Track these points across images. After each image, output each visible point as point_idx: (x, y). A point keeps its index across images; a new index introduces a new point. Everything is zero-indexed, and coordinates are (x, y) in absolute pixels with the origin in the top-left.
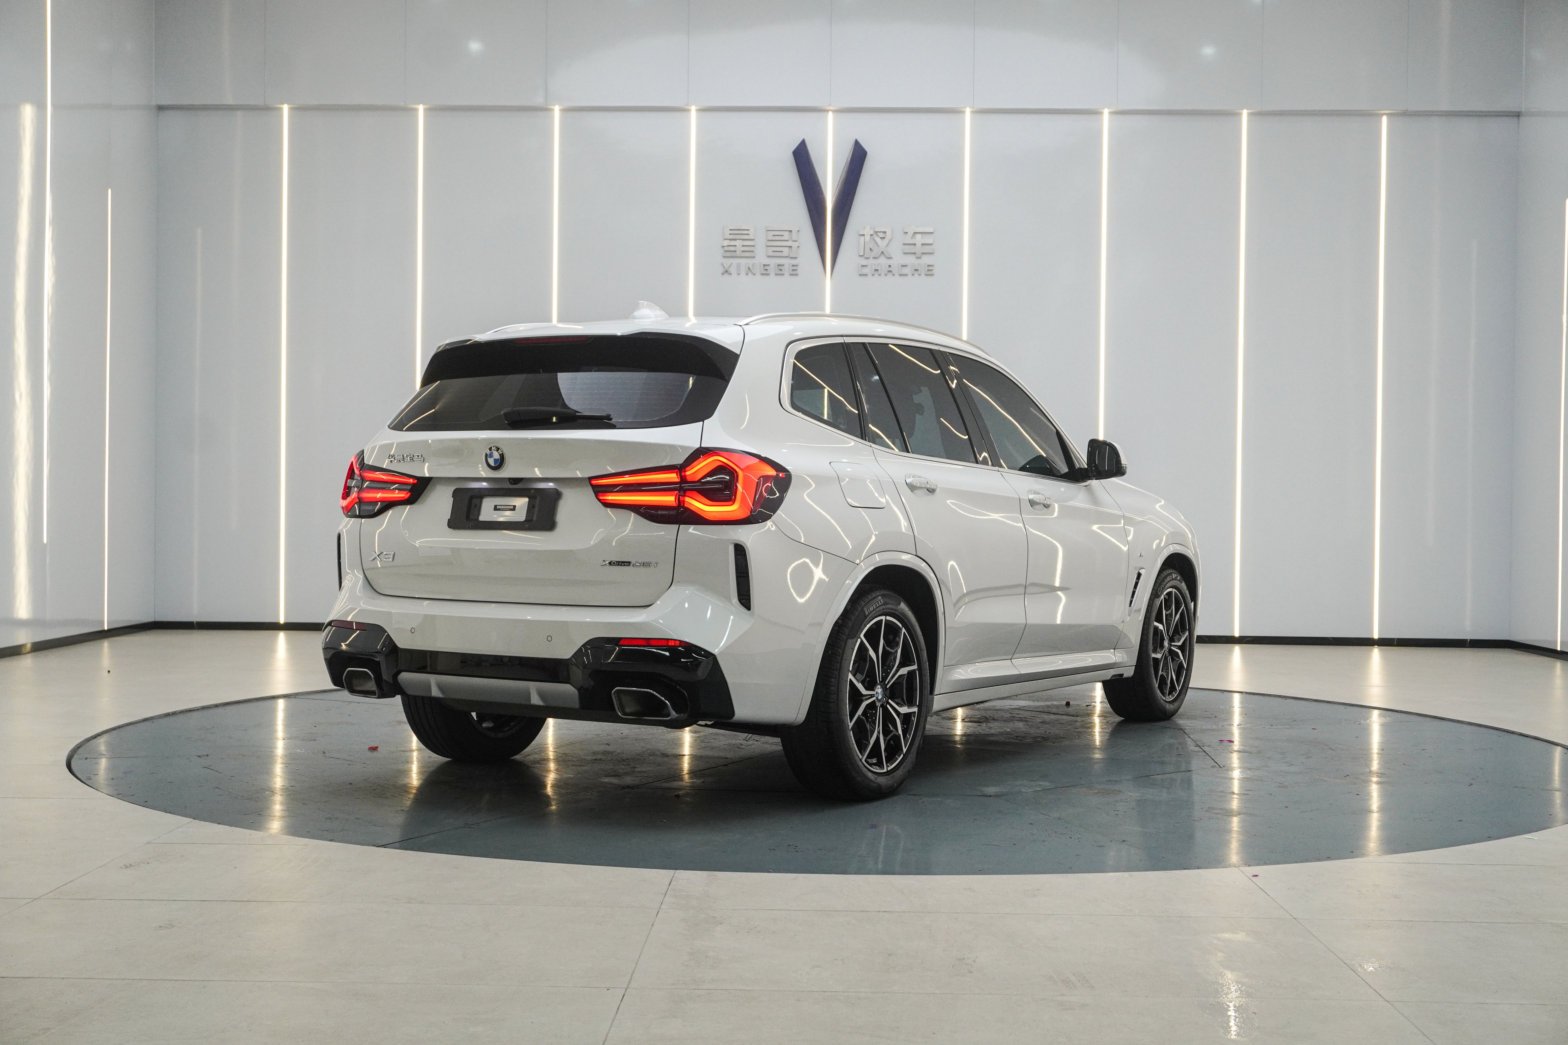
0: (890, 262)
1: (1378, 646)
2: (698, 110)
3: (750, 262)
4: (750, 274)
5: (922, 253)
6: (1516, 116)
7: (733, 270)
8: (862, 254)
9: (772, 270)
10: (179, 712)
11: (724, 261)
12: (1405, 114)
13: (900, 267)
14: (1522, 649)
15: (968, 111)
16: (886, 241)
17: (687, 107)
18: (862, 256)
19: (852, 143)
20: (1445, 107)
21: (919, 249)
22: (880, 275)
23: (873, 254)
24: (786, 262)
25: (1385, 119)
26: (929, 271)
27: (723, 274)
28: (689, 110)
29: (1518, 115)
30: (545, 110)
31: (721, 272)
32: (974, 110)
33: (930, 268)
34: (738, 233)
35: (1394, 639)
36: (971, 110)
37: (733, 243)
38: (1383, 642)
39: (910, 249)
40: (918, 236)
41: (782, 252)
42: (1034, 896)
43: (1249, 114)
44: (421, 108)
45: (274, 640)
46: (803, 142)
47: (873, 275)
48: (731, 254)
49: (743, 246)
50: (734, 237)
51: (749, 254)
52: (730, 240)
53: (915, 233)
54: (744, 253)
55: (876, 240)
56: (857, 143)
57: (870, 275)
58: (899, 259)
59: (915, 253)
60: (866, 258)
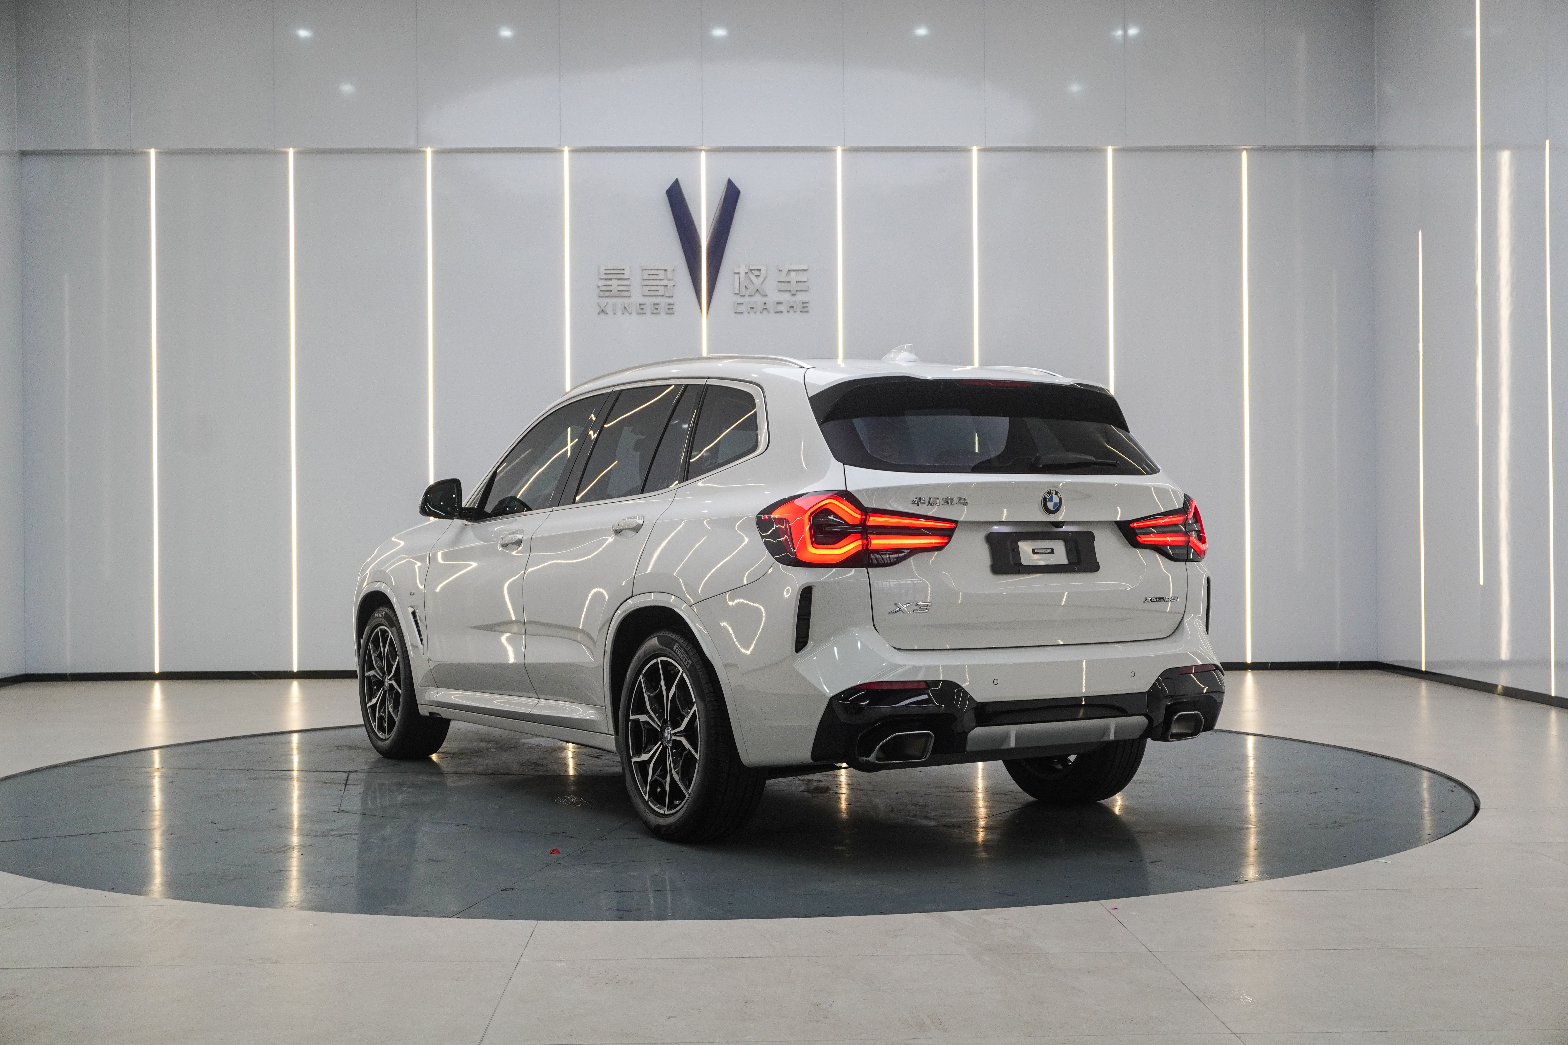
0: (765, 300)
1: (1251, 670)
2: (571, 151)
3: (626, 301)
4: (626, 314)
5: (797, 291)
6: (1369, 150)
7: (609, 309)
8: (737, 292)
9: (648, 309)
10: (43, 769)
11: (601, 301)
12: (1264, 149)
13: (776, 305)
14: (1391, 670)
15: (839, 149)
16: (761, 279)
17: (560, 148)
18: (738, 294)
19: (725, 182)
20: (1303, 143)
21: (793, 286)
22: (755, 312)
23: (749, 292)
24: (663, 301)
25: (1244, 154)
26: (805, 308)
27: (599, 313)
28: (562, 151)
29: (1371, 149)
30: (417, 152)
31: (598, 312)
32: (845, 148)
33: (805, 305)
34: (616, 273)
35: (1268, 663)
36: (843, 148)
37: (610, 283)
38: (1256, 667)
39: (785, 286)
40: (793, 274)
41: (658, 291)
42: (896, 936)
43: (1114, 151)
44: (291, 151)
45: (150, 690)
46: (677, 181)
47: (749, 312)
48: (607, 294)
49: (618, 285)
50: (610, 277)
51: (625, 294)
52: (606, 279)
53: (789, 270)
54: (619, 292)
55: (751, 278)
56: (730, 182)
57: (746, 313)
58: (774, 296)
59: (790, 291)
60: (741, 296)
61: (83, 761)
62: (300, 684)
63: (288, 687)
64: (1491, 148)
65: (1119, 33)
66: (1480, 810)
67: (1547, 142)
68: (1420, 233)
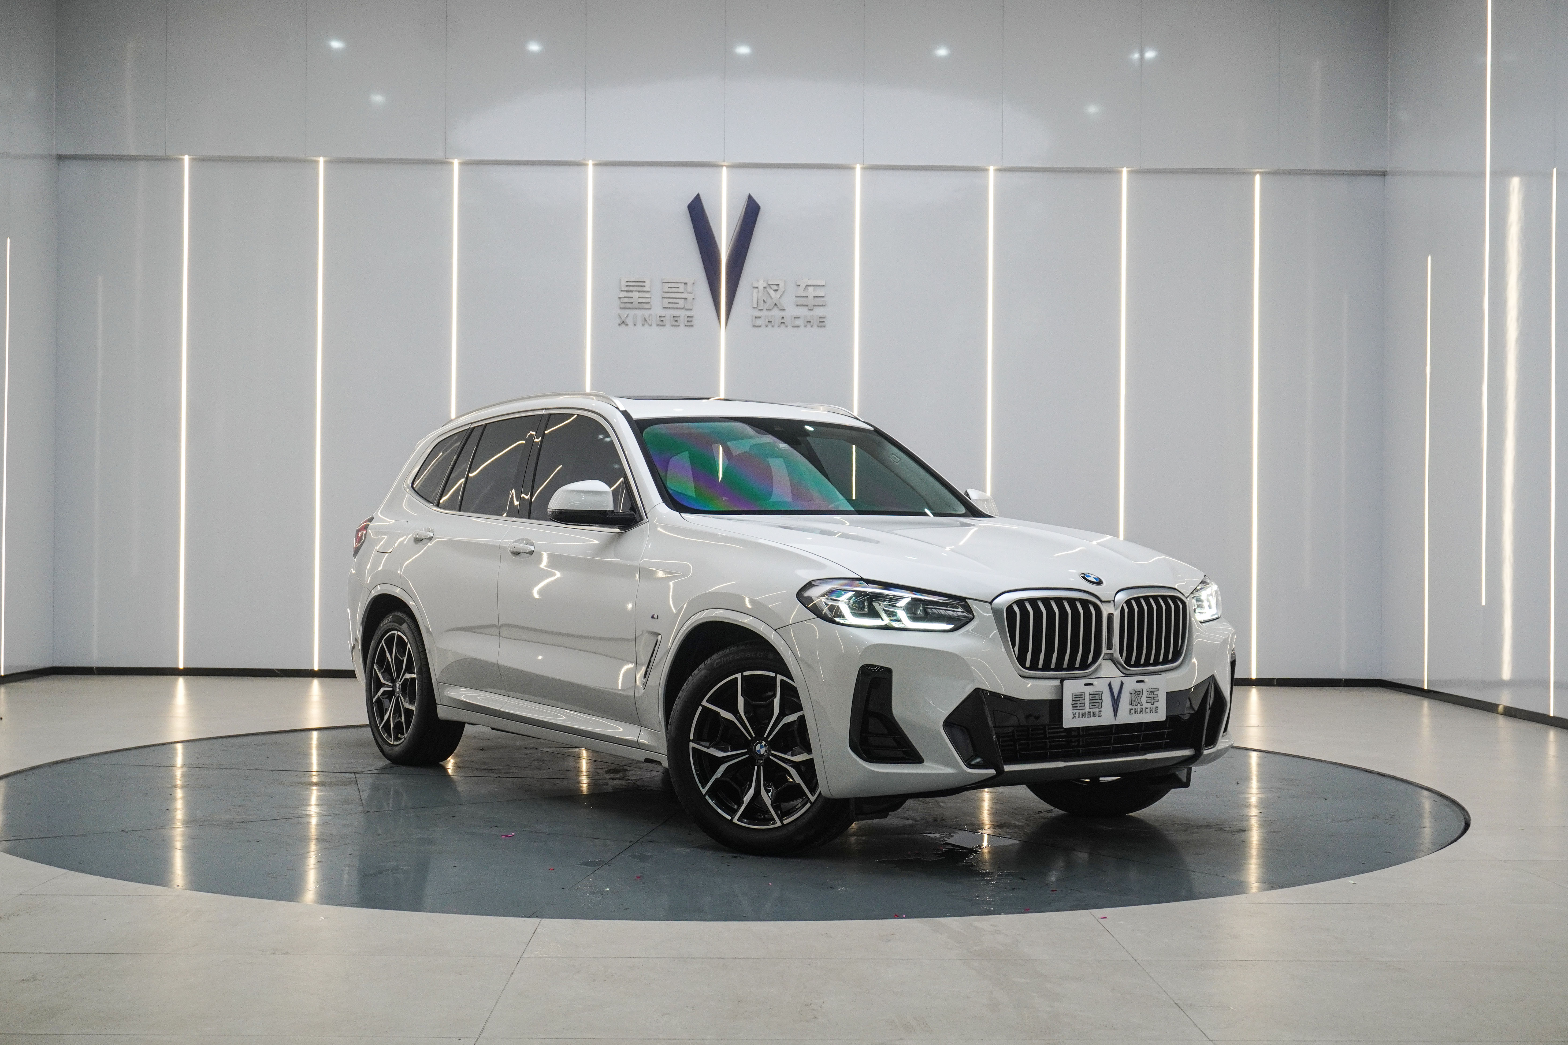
0: (783, 314)
1: (1256, 686)
2: (596, 165)
3: (646, 313)
4: (646, 325)
5: (814, 305)
6: (1381, 175)
7: (629, 321)
8: (756, 306)
9: (668, 321)
10: (68, 761)
11: (621, 312)
12: (1276, 173)
13: (793, 318)
14: (1394, 688)
15: (858, 167)
16: (779, 293)
17: (584, 162)
18: (755, 308)
19: (746, 198)
20: (1315, 167)
21: (811, 301)
22: (773, 326)
23: (767, 306)
24: (682, 314)
25: (1258, 178)
26: (821, 323)
27: (619, 325)
28: (586, 165)
29: (1384, 174)
30: (444, 163)
31: (618, 323)
32: (864, 166)
33: (823, 320)
35: (1271, 679)
36: (861, 166)
37: (630, 294)
38: (1261, 682)
39: (802, 301)
40: (810, 289)
41: (678, 303)
42: (889, 941)
43: (1129, 172)
44: (321, 160)
45: (174, 686)
46: (698, 196)
47: (767, 326)
48: (629, 305)
49: (639, 297)
50: (631, 289)
51: (646, 306)
52: (627, 291)
53: (807, 285)
54: (640, 304)
55: (770, 292)
56: (750, 197)
57: (763, 327)
58: (792, 310)
59: (807, 305)
60: (760, 310)
61: (106, 753)
62: (320, 683)
63: (309, 686)
64: (1501, 175)
65: (1136, 56)
66: (1470, 827)
67: (1555, 170)
68: (1429, 258)
